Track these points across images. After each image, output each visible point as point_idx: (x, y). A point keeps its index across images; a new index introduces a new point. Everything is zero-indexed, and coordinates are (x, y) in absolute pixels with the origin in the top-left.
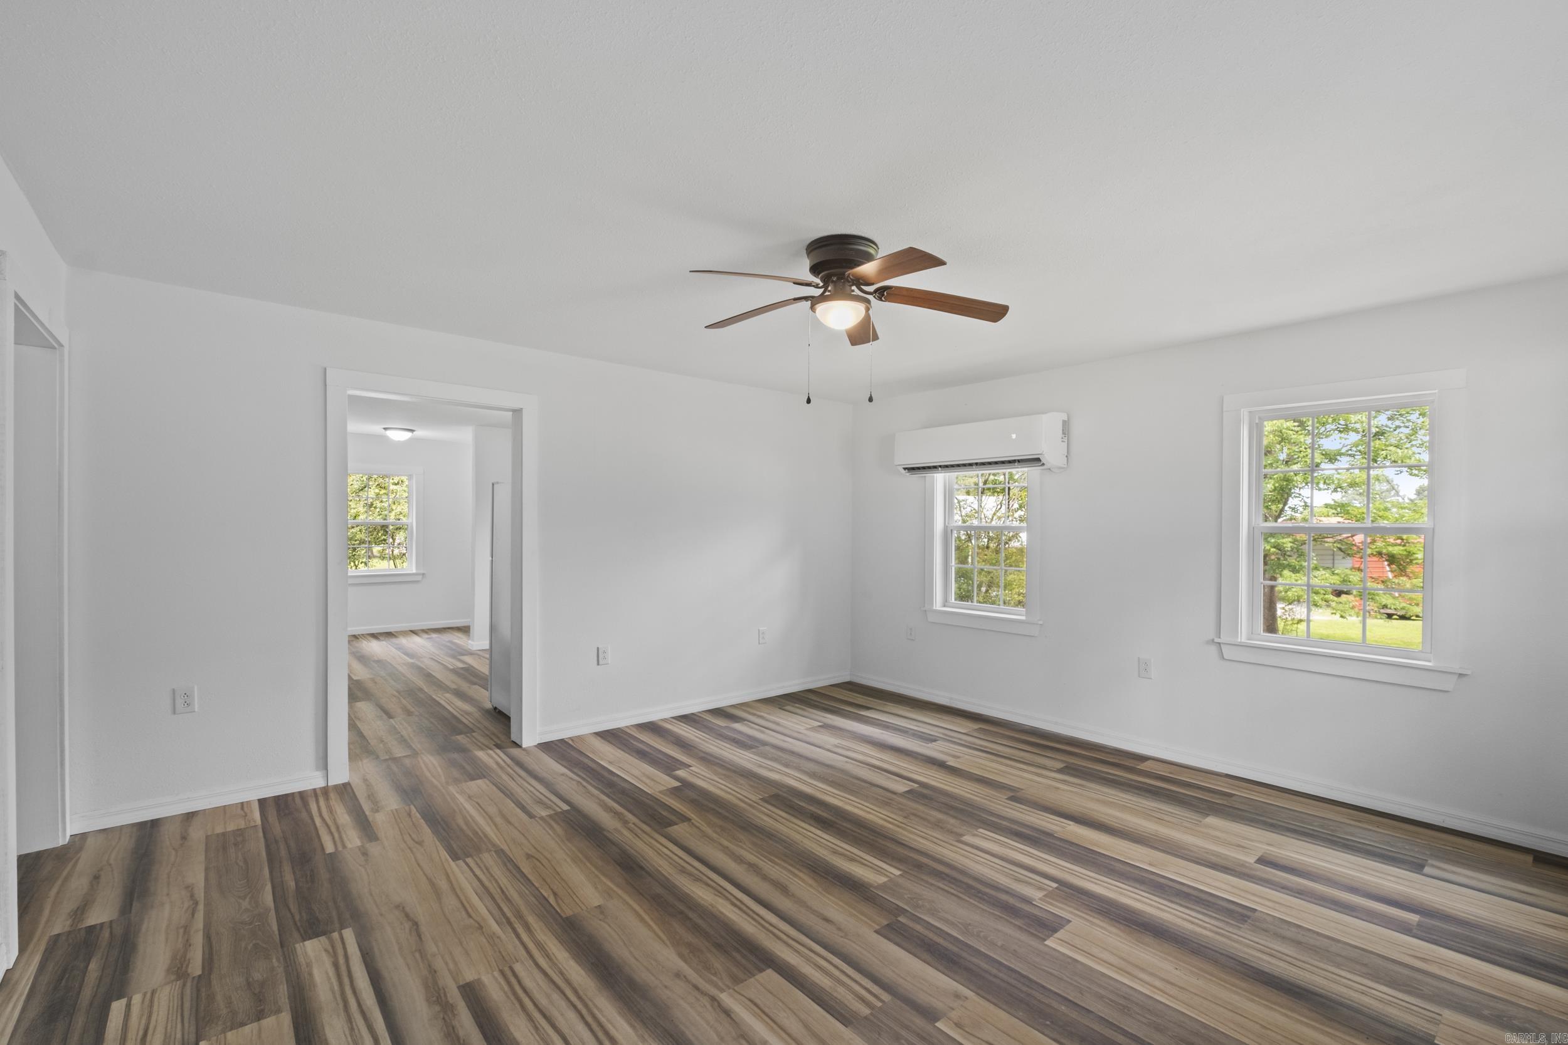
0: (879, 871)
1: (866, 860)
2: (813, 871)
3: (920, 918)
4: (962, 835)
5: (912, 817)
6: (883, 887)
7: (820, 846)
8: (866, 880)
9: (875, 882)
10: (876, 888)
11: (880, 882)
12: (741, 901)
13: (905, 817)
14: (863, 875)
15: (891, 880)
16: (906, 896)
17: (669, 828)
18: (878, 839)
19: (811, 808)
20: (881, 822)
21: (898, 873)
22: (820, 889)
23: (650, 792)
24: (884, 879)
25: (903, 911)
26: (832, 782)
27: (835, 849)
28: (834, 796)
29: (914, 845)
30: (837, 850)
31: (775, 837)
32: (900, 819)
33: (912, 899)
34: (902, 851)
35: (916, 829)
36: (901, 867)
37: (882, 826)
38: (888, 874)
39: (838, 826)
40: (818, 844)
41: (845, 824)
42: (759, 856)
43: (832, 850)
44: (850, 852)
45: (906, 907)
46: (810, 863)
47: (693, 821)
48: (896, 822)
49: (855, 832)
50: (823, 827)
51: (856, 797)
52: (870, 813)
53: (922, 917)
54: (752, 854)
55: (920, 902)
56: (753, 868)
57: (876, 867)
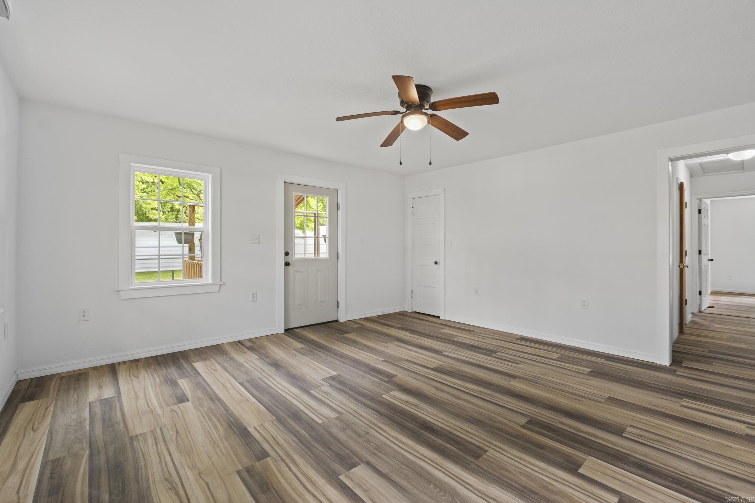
0: (393, 397)
1: (400, 402)
2: (426, 396)
3: (380, 380)
4: (337, 418)
5: (363, 433)
6: (392, 390)
7: (426, 410)
8: (400, 393)
9: (395, 392)
10: (396, 389)
11: (393, 392)
12: (453, 384)
13: (368, 433)
14: (401, 394)
15: (388, 393)
16: (383, 386)
17: (528, 420)
18: (391, 415)
19: (440, 442)
20: (386, 428)
21: (384, 396)
22: (421, 389)
23: (590, 457)
24: (392, 393)
25: (386, 382)
26: (429, 482)
27: (417, 408)
28: (424, 458)
29: (369, 411)
30: (415, 407)
31: (456, 416)
32: (372, 432)
33: (381, 386)
34: (378, 407)
35: (365, 423)
36: (382, 399)
37: (386, 425)
38: (389, 395)
39: (417, 424)
40: (427, 411)
41: (412, 426)
42: (458, 403)
43: (418, 407)
44: (408, 406)
45: (384, 383)
46: (429, 400)
47: (519, 426)
48: (376, 429)
49: (405, 420)
50: (427, 423)
51: (403, 456)
52: (394, 438)
53: (378, 380)
54: (462, 404)
55: (378, 385)
56: (458, 398)
57: (394, 398)
